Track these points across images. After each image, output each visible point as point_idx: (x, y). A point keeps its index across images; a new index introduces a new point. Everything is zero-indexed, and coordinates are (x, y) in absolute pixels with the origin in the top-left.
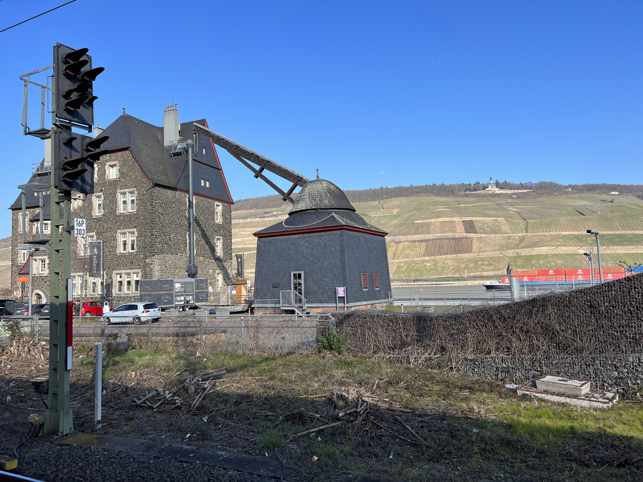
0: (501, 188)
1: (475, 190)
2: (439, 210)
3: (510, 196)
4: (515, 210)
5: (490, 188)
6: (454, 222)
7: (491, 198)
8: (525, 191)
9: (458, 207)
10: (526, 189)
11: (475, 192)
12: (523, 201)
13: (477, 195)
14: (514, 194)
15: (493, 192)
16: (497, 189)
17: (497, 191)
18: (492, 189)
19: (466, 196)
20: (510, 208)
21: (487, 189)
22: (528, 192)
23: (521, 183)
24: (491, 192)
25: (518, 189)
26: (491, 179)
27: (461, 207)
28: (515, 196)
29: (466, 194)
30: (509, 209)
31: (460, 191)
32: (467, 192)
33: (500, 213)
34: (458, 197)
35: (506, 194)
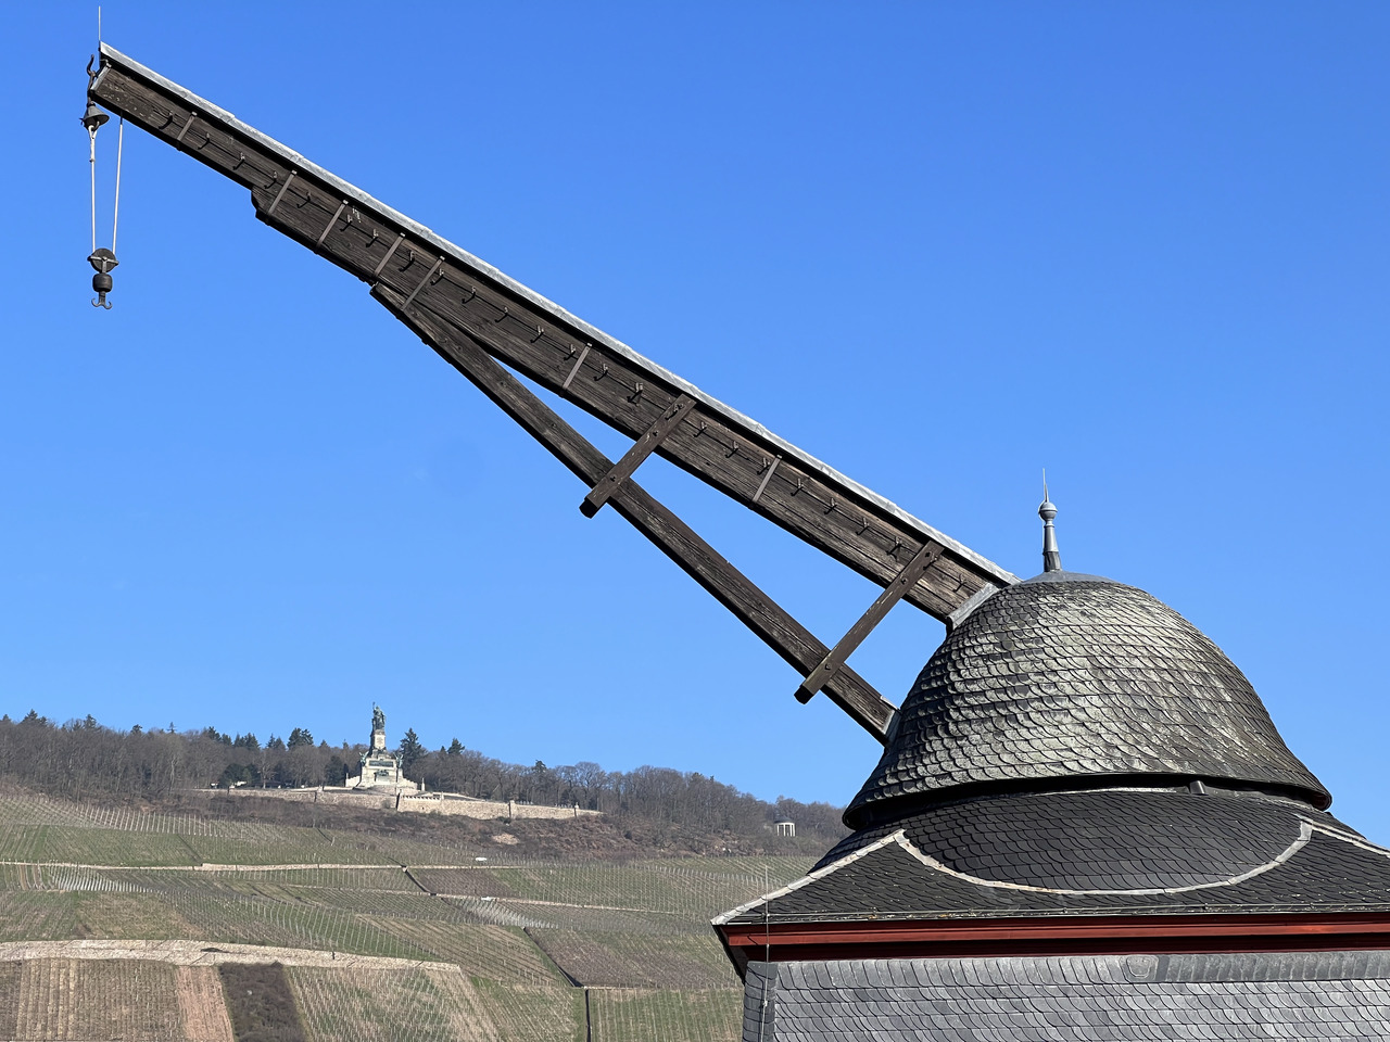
0: (434, 784)
1: (283, 779)
2: (67, 886)
3: (482, 835)
4: (515, 919)
5: (368, 777)
6: (167, 969)
7: (373, 839)
8: (563, 813)
9: (187, 877)
10: (563, 803)
11: (280, 793)
12: (554, 868)
13: (294, 814)
14: (505, 824)
15: (386, 805)
16: (408, 787)
17: (413, 799)
18: (381, 782)
19: (232, 809)
20: (487, 906)
21: (351, 782)
22: (575, 819)
23: (539, 763)
24: (375, 802)
25: (522, 799)
26: (377, 724)
27: (206, 882)
28: (508, 839)
29: (230, 800)
30: (481, 911)
31: (196, 775)
32: (236, 790)
33: (434, 931)
34: (178, 810)
35: (458, 822)
